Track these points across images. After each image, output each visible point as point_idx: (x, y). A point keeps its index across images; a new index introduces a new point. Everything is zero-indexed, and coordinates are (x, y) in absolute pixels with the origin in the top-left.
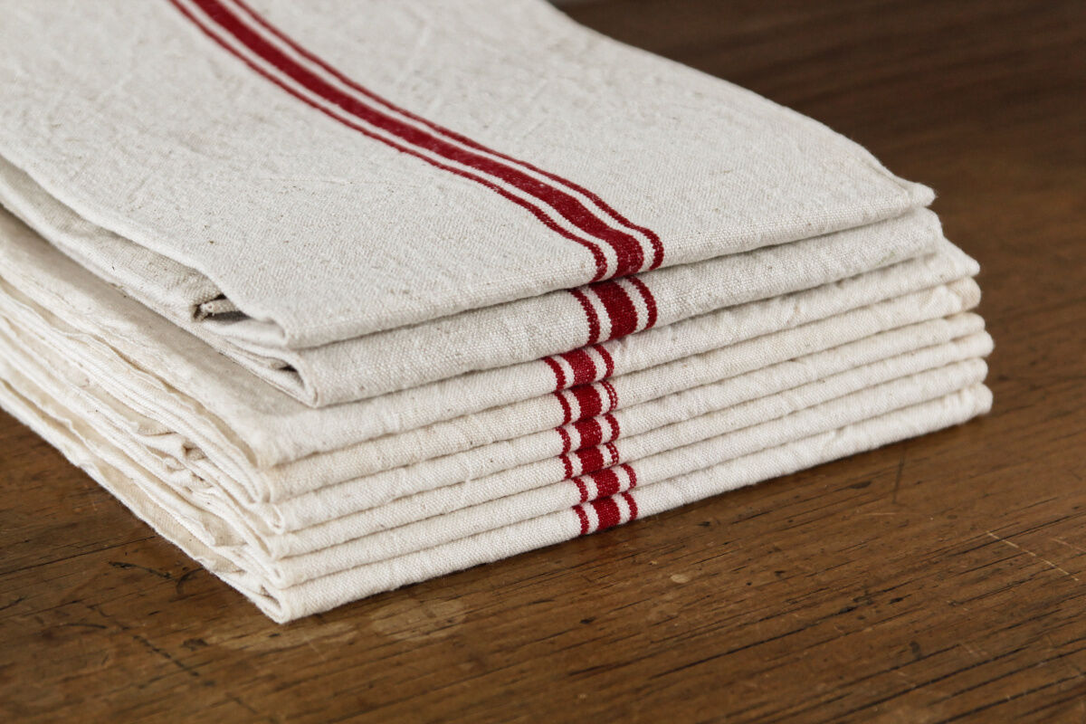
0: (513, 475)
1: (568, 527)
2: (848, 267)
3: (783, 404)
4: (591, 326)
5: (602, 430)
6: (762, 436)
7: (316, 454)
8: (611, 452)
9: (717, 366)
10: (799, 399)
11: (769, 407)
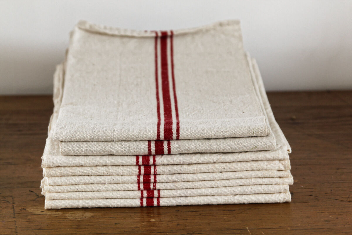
0: (121, 185)
1: (137, 203)
2: (239, 148)
3: (213, 183)
4: (148, 149)
5: (151, 178)
6: (204, 191)
7: (59, 166)
8: (154, 185)
9: (192, 168)
10: (219, 183)
11: (208, 183)
